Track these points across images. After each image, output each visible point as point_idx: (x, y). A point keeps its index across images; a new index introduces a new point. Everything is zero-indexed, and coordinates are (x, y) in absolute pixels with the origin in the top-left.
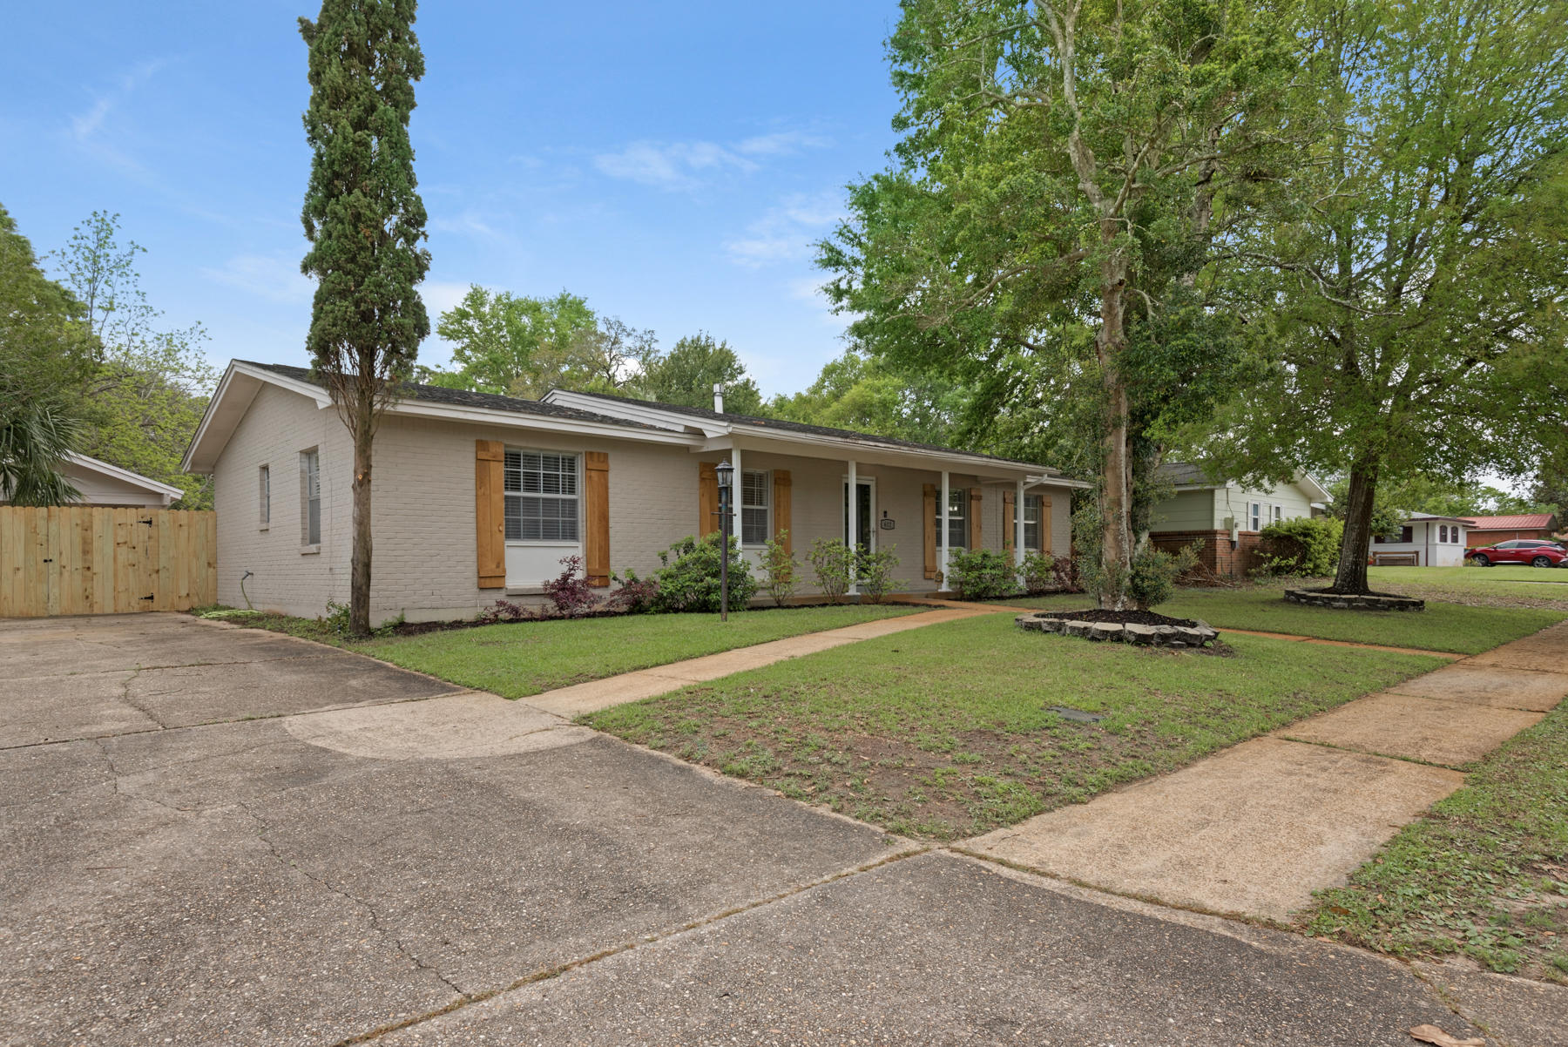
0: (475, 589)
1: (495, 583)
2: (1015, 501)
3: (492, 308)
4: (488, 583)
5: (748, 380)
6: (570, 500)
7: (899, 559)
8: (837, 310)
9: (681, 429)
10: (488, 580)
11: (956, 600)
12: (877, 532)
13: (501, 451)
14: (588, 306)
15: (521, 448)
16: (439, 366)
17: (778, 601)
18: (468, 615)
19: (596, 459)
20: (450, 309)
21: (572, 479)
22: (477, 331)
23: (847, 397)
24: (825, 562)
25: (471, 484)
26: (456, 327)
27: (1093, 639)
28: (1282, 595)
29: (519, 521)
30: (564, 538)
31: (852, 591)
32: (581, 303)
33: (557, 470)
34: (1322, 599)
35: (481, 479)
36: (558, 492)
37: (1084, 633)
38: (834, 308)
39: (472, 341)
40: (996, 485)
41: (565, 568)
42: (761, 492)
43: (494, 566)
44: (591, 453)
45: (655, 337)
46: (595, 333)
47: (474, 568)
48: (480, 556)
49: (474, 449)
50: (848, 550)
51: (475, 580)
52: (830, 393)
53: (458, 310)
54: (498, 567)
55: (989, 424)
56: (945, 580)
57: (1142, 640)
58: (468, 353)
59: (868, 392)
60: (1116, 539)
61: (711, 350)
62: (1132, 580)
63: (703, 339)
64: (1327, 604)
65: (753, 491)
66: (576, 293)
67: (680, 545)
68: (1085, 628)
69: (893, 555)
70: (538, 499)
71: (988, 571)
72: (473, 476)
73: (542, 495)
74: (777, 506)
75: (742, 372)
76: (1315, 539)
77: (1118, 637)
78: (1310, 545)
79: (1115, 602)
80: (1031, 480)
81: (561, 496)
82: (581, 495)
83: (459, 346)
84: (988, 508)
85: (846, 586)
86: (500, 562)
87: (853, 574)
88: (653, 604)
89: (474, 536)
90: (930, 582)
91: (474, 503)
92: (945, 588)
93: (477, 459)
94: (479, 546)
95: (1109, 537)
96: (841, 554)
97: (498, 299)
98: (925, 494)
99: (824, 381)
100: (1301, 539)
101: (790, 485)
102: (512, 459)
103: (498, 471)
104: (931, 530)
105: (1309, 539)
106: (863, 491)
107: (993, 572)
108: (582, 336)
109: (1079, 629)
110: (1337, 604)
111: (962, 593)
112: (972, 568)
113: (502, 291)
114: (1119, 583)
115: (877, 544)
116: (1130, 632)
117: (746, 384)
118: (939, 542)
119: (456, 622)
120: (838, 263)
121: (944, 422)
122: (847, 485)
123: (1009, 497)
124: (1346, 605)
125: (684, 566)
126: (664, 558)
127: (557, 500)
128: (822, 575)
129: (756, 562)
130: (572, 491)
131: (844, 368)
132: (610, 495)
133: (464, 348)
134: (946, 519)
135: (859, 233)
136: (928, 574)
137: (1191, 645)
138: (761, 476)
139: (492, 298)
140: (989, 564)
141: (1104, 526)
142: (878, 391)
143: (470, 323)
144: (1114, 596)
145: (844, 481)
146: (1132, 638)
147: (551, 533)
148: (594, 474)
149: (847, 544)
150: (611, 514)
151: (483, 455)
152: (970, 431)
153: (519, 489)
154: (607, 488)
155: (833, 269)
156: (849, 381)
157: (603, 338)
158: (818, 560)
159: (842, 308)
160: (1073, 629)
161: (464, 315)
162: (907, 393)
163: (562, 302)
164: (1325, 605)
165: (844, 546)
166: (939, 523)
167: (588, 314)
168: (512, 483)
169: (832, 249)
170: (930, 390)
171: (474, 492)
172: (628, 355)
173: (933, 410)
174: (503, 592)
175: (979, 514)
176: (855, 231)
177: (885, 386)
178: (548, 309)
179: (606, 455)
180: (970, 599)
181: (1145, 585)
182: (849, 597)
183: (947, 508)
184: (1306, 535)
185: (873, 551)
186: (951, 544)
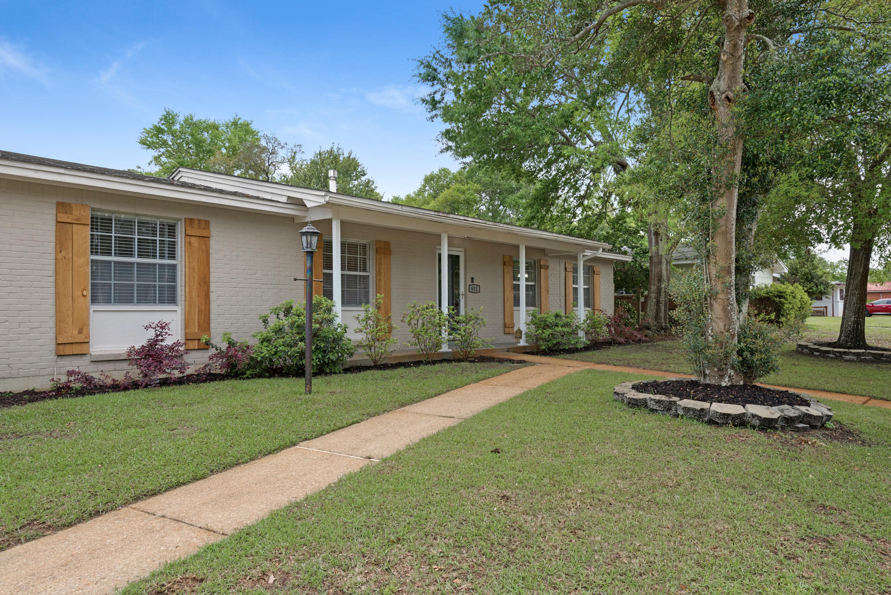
0: (53, 357)
1: (76, 349)
2: (575, 270)
3: (182, 127)
4: (68, 350)
5: (369, 181)
6: (169, 265)
7: (485, 320)
8: (432, 118)
9: (284, 200)
10: (67, 347)
11: (532, 353)
12: (465, 295)
13: (87, 215)
14: (254, 127)
15: (113, 212)
16: (139, 168)
17: (375, 361)
18: (43, 384)
19: (196, 224)
20: (149, 126)
21: (173, 245)
22: (170, 143)
23: (441, 197)
24: (420, 325)
25: (51, 247)
26: (155, 140)
27: (711, 422)
28: (794, 348)
29: (110, 285)
30: (162, 302)
31: (445, 348)
32: (248, 125)
33: (155, 235)
34: (834, 353)
35: (61, 243)
36: (154, 257)
37: (700, 415)
38: (429, 115)
39: (167, 151)
40: (559, 257)
41: (151, 334)
42: (365, 260)
43: (76, 332)
44: (191, 220)
45: (302, 149)
46: (258, 146)
47: (52, 335)
48: (59, 322)
49: (54, 212)
50: (441, 312)
51: (53, 347)
52: (429, 195)
53: (155, 127)
54: (80, 332)
55: (547, 213)
56: (523, 336)
57: (767, 425)
58: (164, 159)
59: (456, 193)
60: (725, 309)
61: (341, 158)
62: (740, 353)
63: (336, 150)
64: (839, 357)
65: (356, 259)
66: (244, 118)
67: (280, 309)
68: (702, 410)
69: (480, 317)
70: (132, 264)
71: (559, 329)
72: (53, 239)
73: (136, 259)
74: (378, 273)
75: (364, 175)
76: (786, 299)
77: (740, 422)
78: (783, 304)
79: (722, 377)
80: (589, 253)
81: (158, 261)
82: (180, 261)
83: (156, 154)
84: (554, 276)
85: (438, 345)
86: (83, 327)
87: (445, 335)
88: (250, 367)
89: (52, 301)
90: (510, 336)
91: (53, 267)
92: (522, 343)
93: (57, 222)
94: (58, 311)
95: (718, 308)
96: (434, 317)
97: (186, 120)
98: (504, 263)
99: (425, 187)
100: (777, 299)
101: (390, 254)
102: (99, 223)
103: (83, 235)
104: (510, 294)
105: (782, 300)
106: (454, 260)
107: (565, 329)
108: (250, 149)
109: (694, 410)
110: (847, 357)
111: (538, 347)
112: (547, 326)
113: (187, 113)
114: (727, 356)
115: (466, 307)
116: (754, 416)
117: (367, 184)
118: (517, 302)
119: (26, 392)
120: (434, 78)
121: (509, 216)
122: (440, 255)
123: (569, 267)
124: (855, 358)
125: (279, 331)
126: (265, 321)
127: (155, 265)
128: (417, 336)
129: (353, 325)
130: (172, 256)
131: (439, 178)
132: (212, 261)
133: (160, 156)
134: (523, 284)
135: (450, 57)
136: (507, 330)
137: (813, 427)
138: (364, 246)
139: (181, 119)
140: (560, 323)
141: (712, 295)
142: (463, 193)
143: (165, 137)
144: (720, 370)
145: (438, 252)
146: (757, 422)
147: (145, 297)
148: (193, 240)
149: (440, 305)
150: (212, 279)
151: (64, 218)
152: (533, 218)
153: (110, 254)
154: (208, 254)
155: (431, 83)
156: (443, 186)
157: (264, 149)
158: (413, 322)
159: (436, 115)
160: (687, 410)
161: (159, 131)
162: (484, 195)
163: (235, 124)
164: (837, 357)
165: (437, 310)
166: (517, 288)
167: (253, 133)
168: (100, 246)
169: (429, 66)
170: (500, 193)
171: (53, 256)
172: (282, 162)
173: (501, 207)
174: (87, 358)
175: (547, 281)
176: (446, 56)
177: (468, 189)
178: (224, 129)
179: (207, 223)
180: (544, 353)
181: (755, 358)
182: (442, 353)
183: (523, 275)
184: (780, 297)
185: (462, 312)
186: (527, 305)
